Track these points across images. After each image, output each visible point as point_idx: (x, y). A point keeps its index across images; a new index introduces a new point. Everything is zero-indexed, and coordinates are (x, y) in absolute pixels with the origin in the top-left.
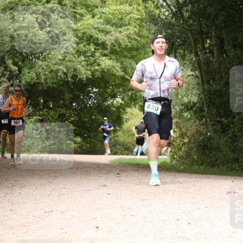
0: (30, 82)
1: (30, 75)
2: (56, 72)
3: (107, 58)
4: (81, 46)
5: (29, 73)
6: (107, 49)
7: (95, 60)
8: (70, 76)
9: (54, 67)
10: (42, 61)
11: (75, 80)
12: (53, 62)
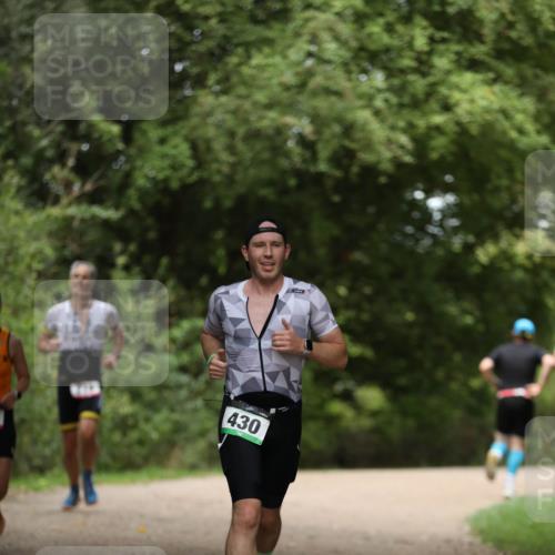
0: (166, 180)
1: (167, 149)
2: (269, 138)
3: (479, 77)
4: (375, 28)
5: (163, 141)
6: (480, 38)
7: (433, 85)
8: (324, 152)
9: (261, 118)
10: (217, 94)
11: (346, 170)
12: (261, 97)
